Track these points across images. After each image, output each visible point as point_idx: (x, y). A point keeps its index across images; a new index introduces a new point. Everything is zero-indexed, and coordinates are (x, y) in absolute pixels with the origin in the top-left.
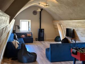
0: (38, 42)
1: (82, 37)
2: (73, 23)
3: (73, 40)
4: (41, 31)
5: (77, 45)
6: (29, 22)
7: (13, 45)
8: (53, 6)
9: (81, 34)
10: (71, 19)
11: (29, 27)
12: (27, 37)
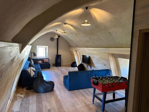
0: (55, 67)
1: (98, 63)
2: (89, 50)
3: (88, 66)
4: (58, 57)
5: (95, 72)
6: (46, 48)
7: (28, 73)
8: (71, 33)
9: (97, 61)
10: (87, 47)
11: (46, 53)
12: (44, 63)
